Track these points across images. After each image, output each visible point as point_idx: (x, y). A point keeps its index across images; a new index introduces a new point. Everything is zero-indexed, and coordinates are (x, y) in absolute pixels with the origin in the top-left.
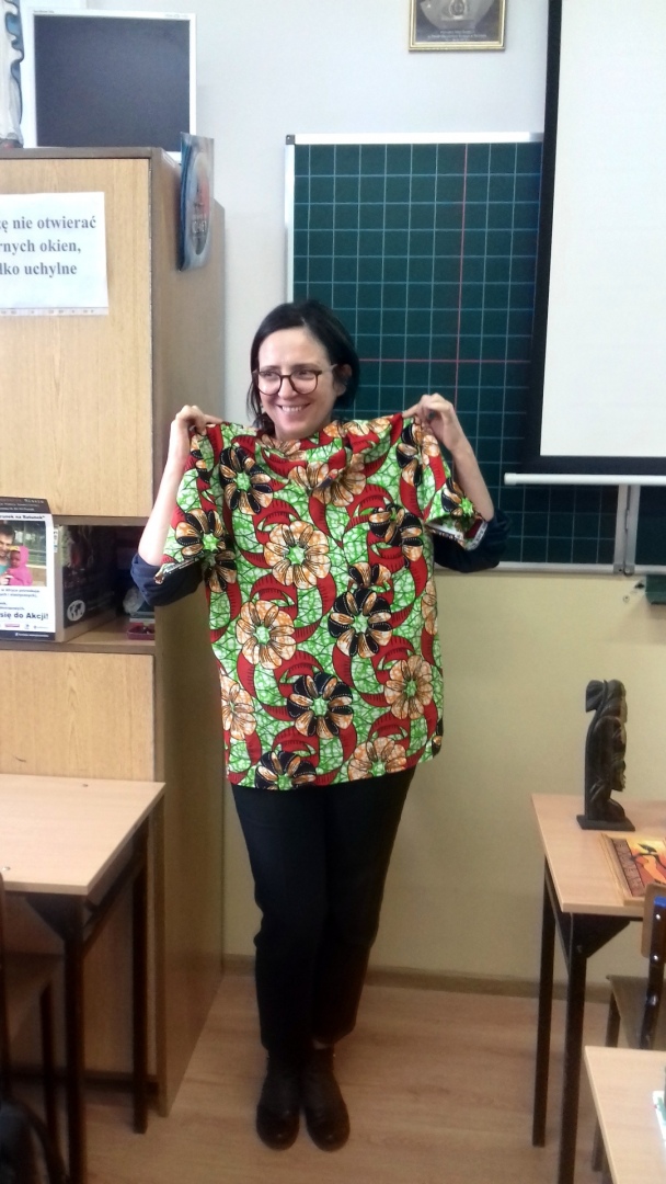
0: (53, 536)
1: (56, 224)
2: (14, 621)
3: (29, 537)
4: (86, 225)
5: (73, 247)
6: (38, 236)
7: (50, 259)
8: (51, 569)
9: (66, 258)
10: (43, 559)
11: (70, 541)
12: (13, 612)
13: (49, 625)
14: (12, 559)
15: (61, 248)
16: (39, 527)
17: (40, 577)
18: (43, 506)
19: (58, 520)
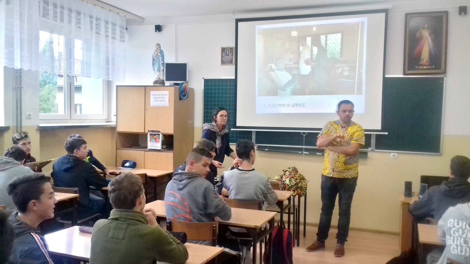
0: (161, 135)
1: (163, 95)
2: (156, 148)
3: (158, 136)
4: (166, 95)
5: (165, 98)
6: (160, 96)
7: (162, 99)
8: (160, 140)
9: (164, 99)
10: (159, 139)
11: (164, 137)
12: (155, 146)
13: (160, 148)
14: (156, 139)
15: (163, 98)
16: (159, 135)
17: (159, 141)
18: (159, 132)
19: (161, 134)
